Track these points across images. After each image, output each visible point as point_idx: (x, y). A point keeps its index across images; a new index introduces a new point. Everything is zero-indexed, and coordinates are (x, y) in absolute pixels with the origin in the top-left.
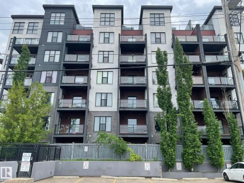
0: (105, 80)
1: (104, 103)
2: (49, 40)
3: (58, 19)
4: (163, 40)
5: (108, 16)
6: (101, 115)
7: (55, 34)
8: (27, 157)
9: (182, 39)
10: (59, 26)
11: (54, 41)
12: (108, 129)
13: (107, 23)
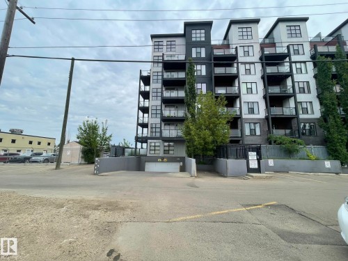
0: (249, 90)
1: (251, 111)
2: (194, 55)
3: (198, 35)
4: (301, 52)
5: (245, 30)
6: (251, 122)
7: (199, 50)
8: (252, 156)
9: (321, 49)
10: (201, 42)
11: (199, 56)
12: (258, 132)
13: (245, 37)
